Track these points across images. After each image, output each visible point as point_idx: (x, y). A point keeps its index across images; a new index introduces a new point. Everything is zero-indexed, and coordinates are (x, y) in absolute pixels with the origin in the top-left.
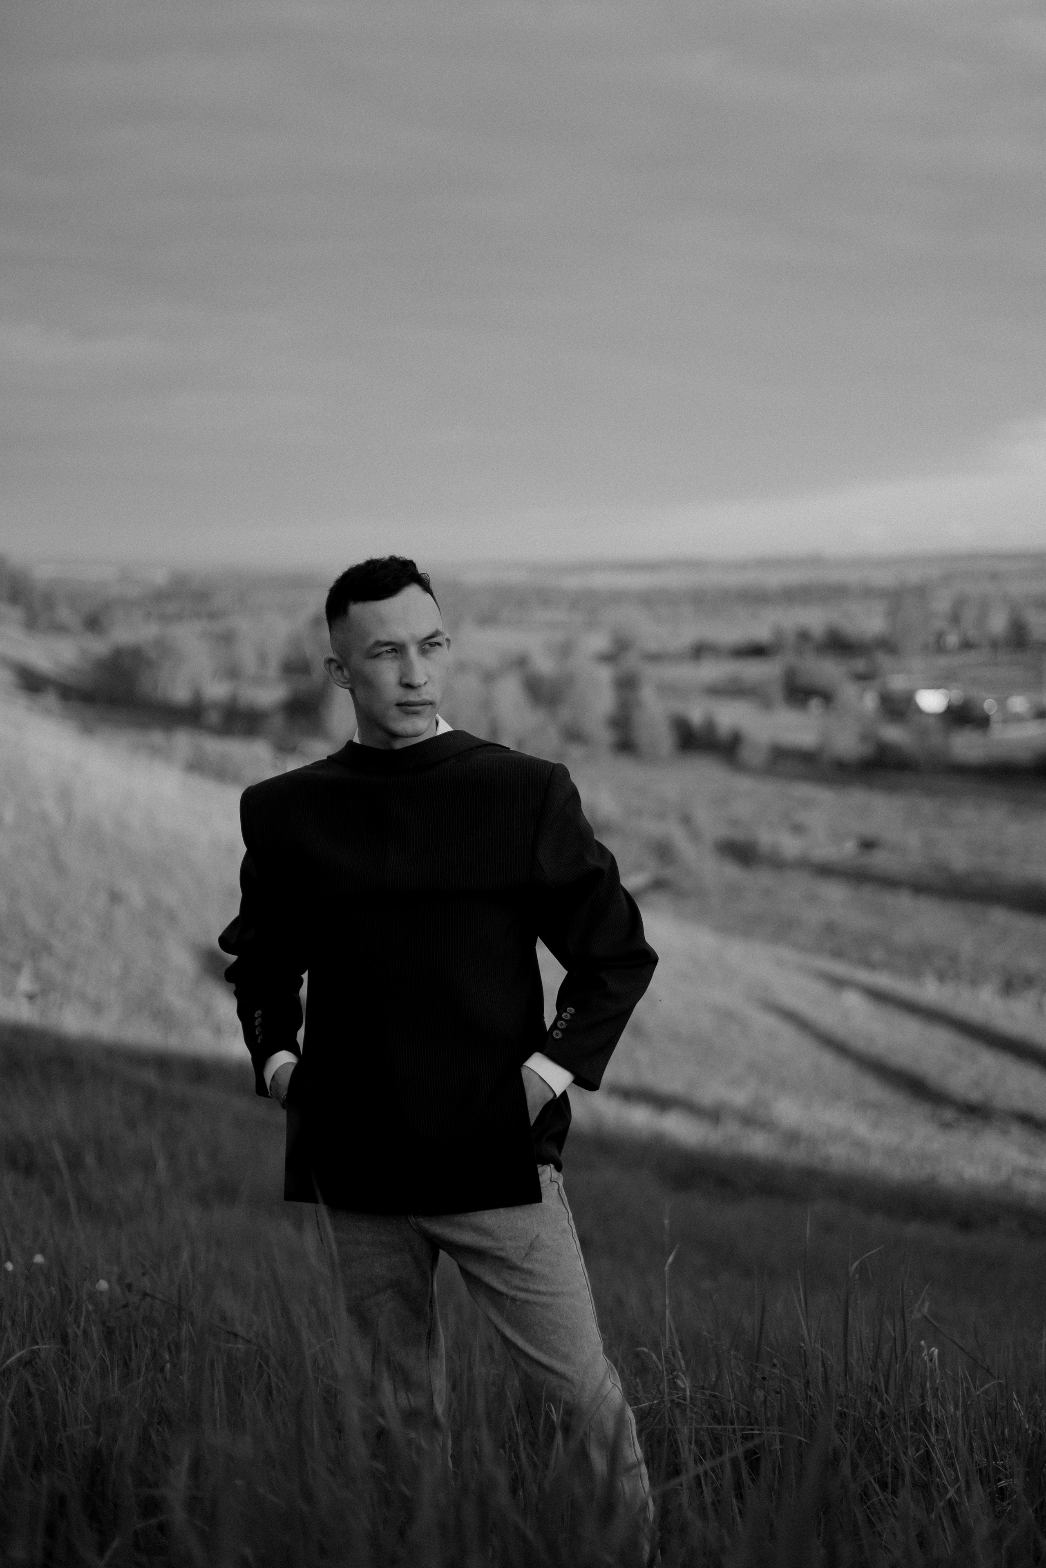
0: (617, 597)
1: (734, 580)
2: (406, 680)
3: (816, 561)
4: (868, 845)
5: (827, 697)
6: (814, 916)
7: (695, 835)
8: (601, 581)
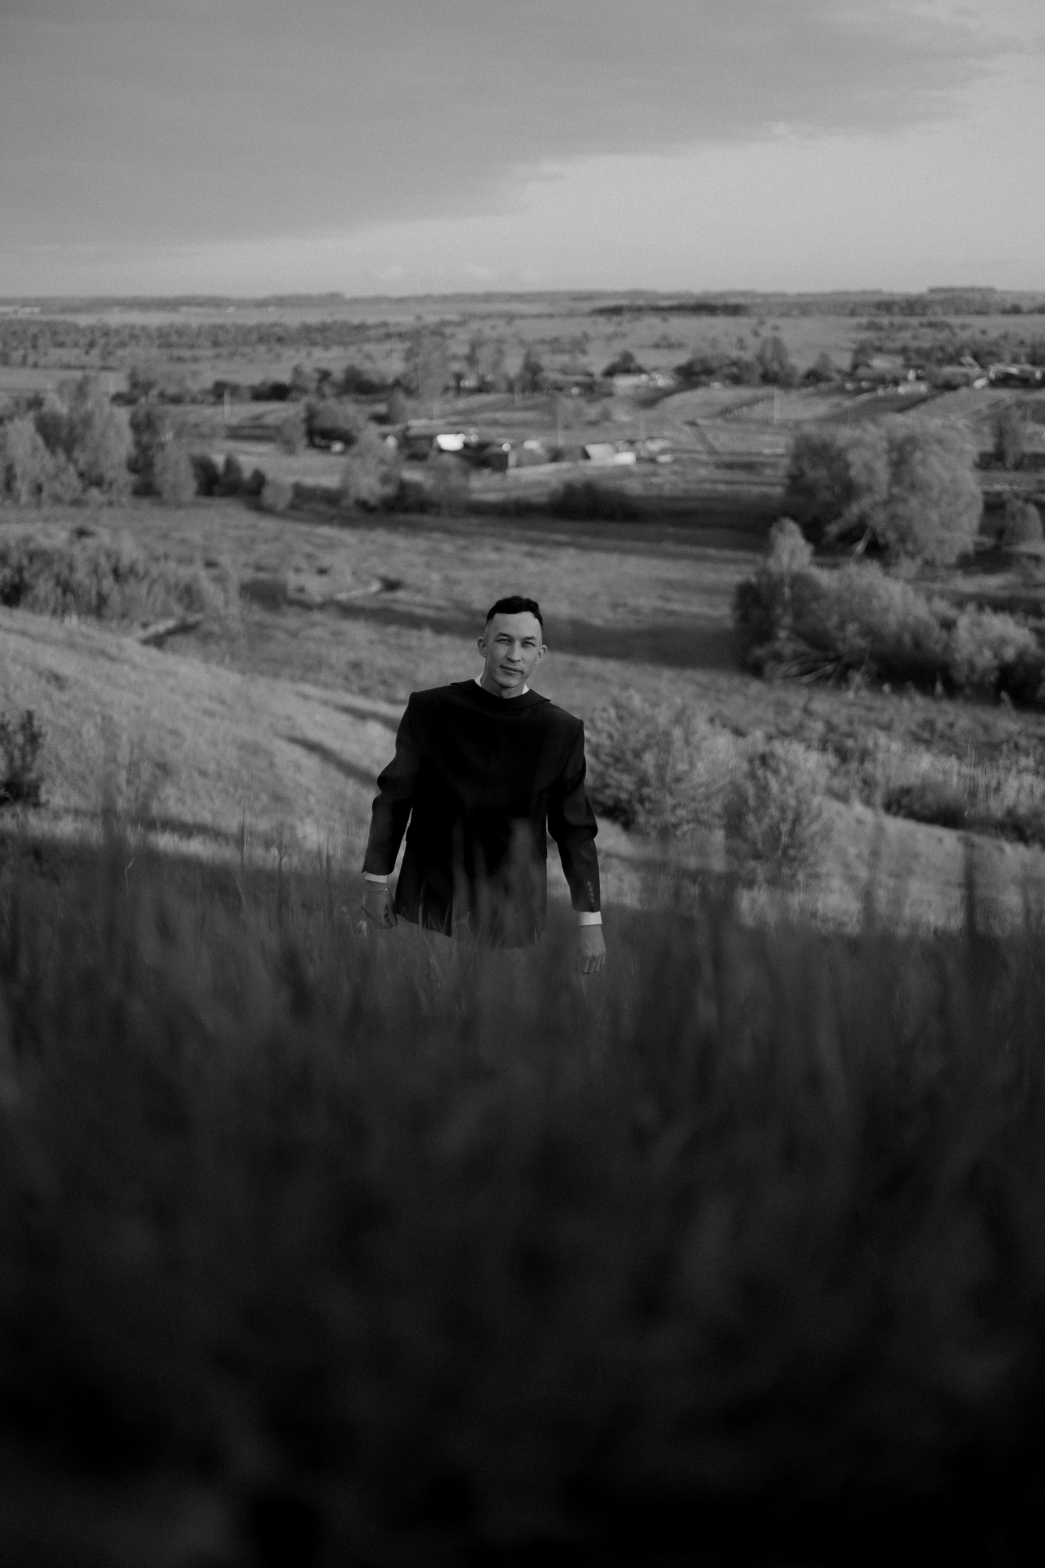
0: (134, 335)
1: (252, 318)
2: (508, 656)
3: (334, 299)
4: (391, 585)
5: (348, 440)
6: (339, 656)
7: (221, 580)
8: (115, 319)
